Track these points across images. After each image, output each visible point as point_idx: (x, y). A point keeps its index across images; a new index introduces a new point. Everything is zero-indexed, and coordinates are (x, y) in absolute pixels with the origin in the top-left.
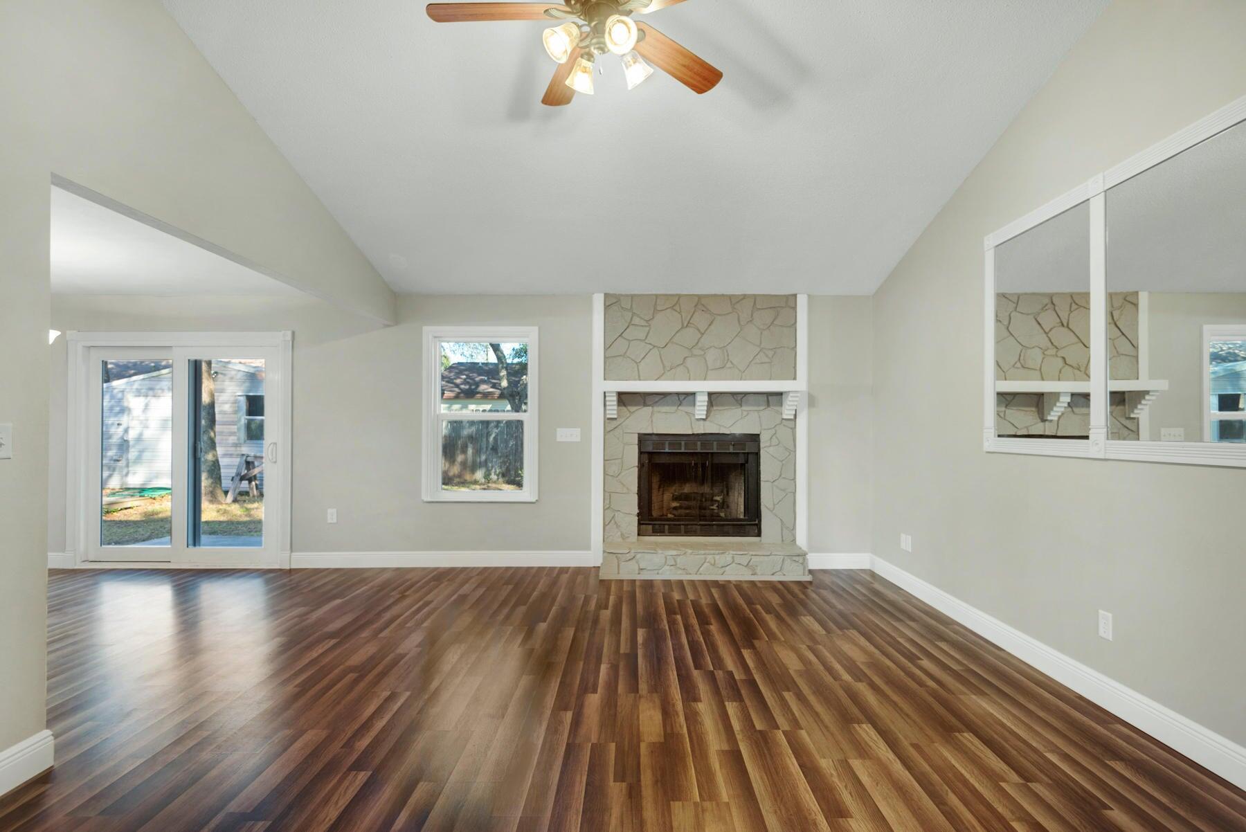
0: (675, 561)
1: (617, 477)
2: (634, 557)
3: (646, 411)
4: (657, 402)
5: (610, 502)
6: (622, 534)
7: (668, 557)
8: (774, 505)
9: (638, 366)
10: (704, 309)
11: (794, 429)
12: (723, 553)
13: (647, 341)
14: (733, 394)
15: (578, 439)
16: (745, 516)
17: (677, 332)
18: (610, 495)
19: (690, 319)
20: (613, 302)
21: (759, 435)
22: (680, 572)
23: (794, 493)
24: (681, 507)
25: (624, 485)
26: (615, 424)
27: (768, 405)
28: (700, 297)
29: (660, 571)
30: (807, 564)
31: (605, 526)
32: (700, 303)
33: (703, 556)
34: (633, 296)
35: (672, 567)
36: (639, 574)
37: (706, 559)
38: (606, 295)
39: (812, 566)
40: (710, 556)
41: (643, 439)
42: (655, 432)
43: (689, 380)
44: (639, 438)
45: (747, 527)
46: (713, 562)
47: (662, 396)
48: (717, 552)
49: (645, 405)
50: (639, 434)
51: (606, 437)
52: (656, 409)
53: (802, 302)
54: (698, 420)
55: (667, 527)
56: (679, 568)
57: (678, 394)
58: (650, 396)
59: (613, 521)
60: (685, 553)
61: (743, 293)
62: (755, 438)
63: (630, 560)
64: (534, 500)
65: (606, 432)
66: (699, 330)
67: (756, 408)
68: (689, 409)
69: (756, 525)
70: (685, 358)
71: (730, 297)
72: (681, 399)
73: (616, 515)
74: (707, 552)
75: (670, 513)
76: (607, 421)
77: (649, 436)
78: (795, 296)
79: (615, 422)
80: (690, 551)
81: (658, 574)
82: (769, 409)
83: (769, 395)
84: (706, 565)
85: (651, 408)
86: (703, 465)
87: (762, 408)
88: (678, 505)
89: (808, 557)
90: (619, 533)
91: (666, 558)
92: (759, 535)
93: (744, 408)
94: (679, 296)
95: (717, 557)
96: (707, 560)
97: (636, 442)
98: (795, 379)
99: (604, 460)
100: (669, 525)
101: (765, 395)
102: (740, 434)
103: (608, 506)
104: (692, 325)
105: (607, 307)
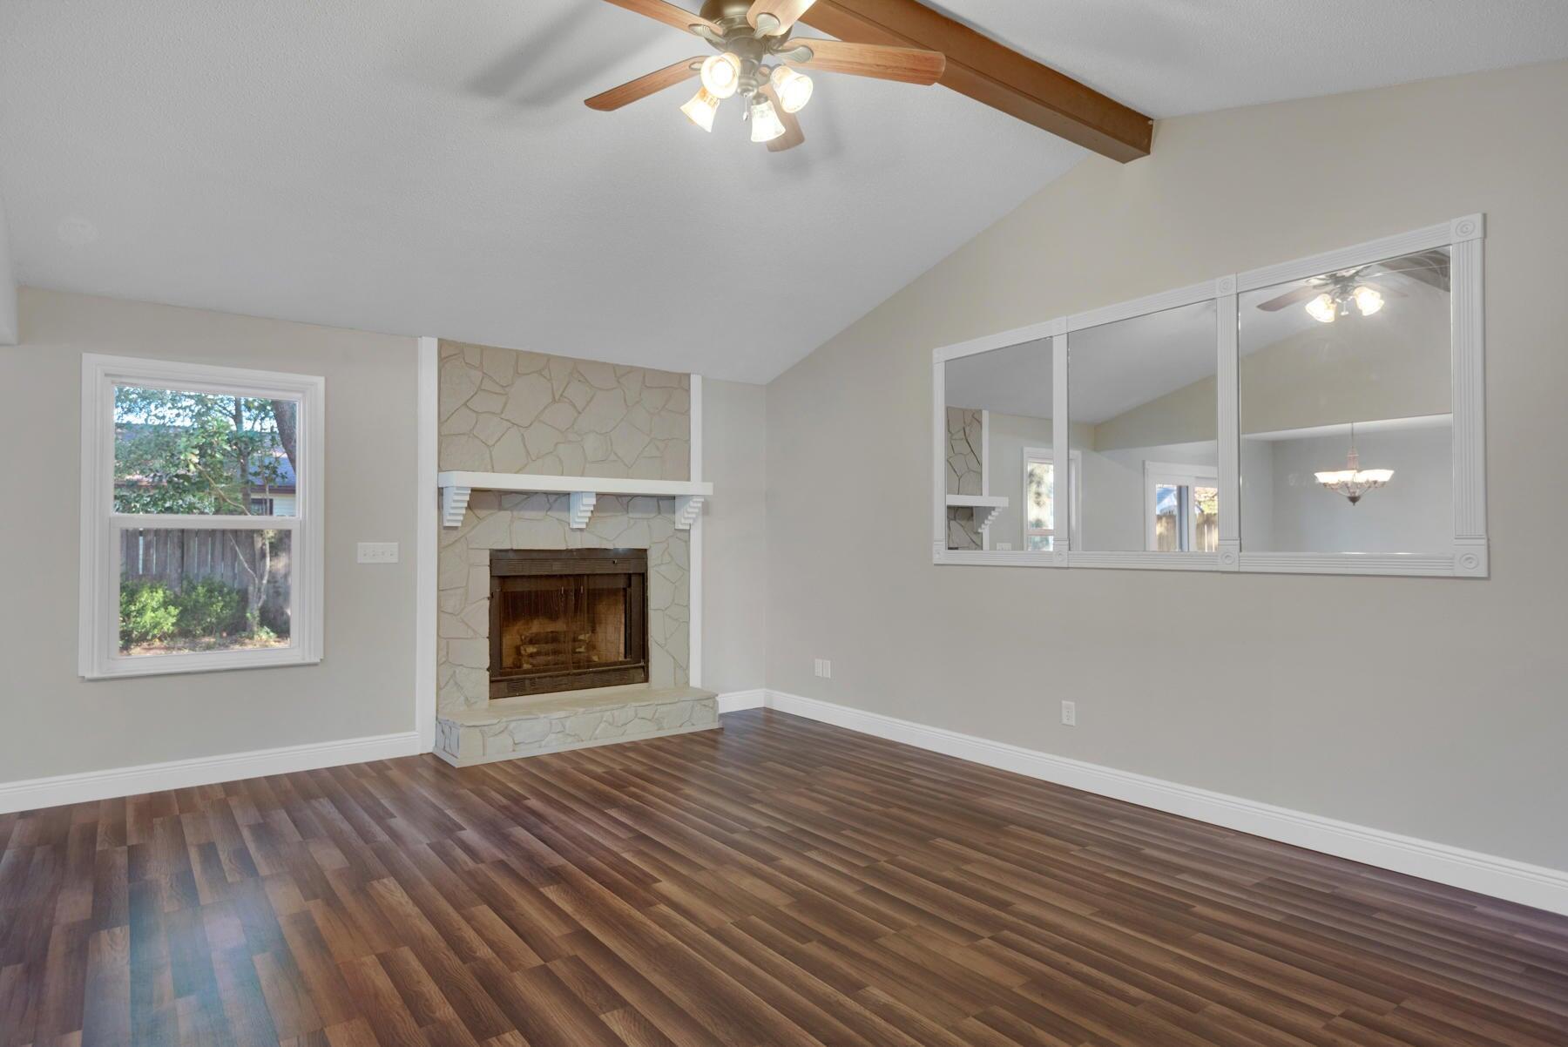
0: (564, 726)
1: (458, 614)
2: (506, 728)
3: (504, 516)
4: (517, 505)
5: (448, 653)
6: (467, 699)
7: (554, 722)
8: (666, 639)
9: (490, 452)
10: (582, 379)
11: (687, 542)
12: (623, 707)
13: (503, 416)
14: (618, 496)
15: (395, 560)
16: (625, 657)
17: (545, 408)
18: (448, 643)
19: (563, 392)
20: (450, 354)
21: (646, 550)
22: (570, 740)
23: (688, 623)
24: (538, 653)
25: (469, 627)
26: (454, 535)
27: (659, 511)
28: (576, 361)
29: (543, 743)
30: (718, 707)
31: (439, 688)
32: (578, 370)
33: (598, 714)
34: (482, 349)
35: (560, 735)
36: (514, 751)
37: (602, 717)
38: (442, 343)
39: (723, 709)
40: (609, 713)
41: (497, 557)
42: (515, 548)
43: (562, 475)
44: (491, 555)
45: (631, 671)
46: (611, 720)
47: (525, 496)
48: (616, 706)
49: (501, 508)
50: (490, 550)
51: (442, 555)
52: (515, 513)
53: (696, 383)
54: (573, 530)
55: (527, 682)
56: (568, 735)
57: (547, 494)
58: (508, 496)
59: (452, 682)
60: (575, 714)
61: (629, 364)
62: (641, 555)
63: (500, 733)
64: (317, 660)
65: (441, 549)
66: (575, 407)
67: (645, 516)
68: (562, 515)
69: (643, 667)
70: (557, 443)
71: (615, 367)
72: (551, 501)
73: (457, 672)
74: (604, 707)
75: (527, 663)
76: (443, 531)
77: (503, 553)
78: (688, 375)
79: (455, 533)
80: (582, 710)
81: (540, 747)
82: (660, 516)
83: (660, 498)
84: (602, 725)
85: (509, 512)
86: (577, 592)
87: (652, 515)
88: (535, 650)
89: (717, 698)
90: (462, 698)
91: (551, 723)
92: (646, 680)
93: (631, 515)
94: (549, 358)
95: (616, 713)
96: (604, 719)
97: (487, 562)
98: (689, 479)
99: (439, 590)
100: (531, 679)
101: (655, 499)
102: (623, 550)
103: (444, 659)
104: (566, 400)
105: (443, 360)
